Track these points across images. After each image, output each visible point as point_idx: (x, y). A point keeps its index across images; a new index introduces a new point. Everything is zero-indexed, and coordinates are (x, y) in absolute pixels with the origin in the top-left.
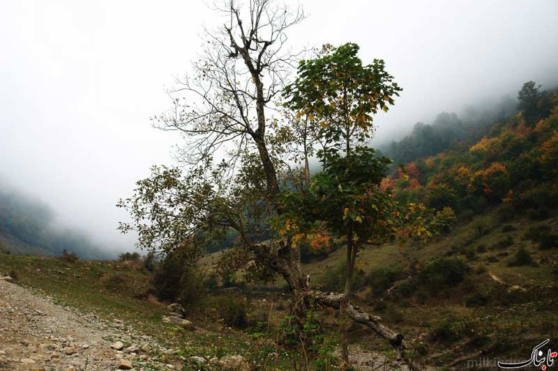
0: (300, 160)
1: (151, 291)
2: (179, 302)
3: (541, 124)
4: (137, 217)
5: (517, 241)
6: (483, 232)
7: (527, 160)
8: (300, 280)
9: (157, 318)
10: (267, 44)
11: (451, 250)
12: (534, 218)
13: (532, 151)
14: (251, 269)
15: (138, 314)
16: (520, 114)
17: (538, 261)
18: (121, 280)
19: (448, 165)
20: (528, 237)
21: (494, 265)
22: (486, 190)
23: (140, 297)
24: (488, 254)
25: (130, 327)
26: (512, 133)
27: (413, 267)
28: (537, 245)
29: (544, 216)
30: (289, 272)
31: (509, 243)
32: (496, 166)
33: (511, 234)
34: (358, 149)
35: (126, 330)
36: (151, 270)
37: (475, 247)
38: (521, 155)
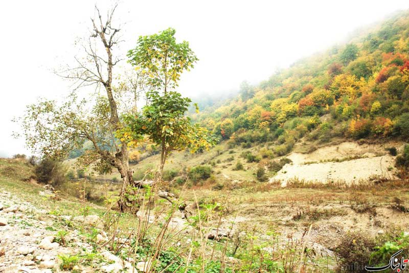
0: (132, 101)
1: (33, 177)
2: (51, 184)
3: (249, 101)
4: (25, 129)
5: (236, 158)
6: (220, 153)
7: (242, 118)
8: (128, 172)
9: (36, 192)
10: (116, 31)
11: (203, 162)
12: (244, 147)
13: (245, 114)
14: (98, 164)
15: (22, 190)
16: (240, 95)
17: (246, 168)
18: (12, 169)
19: (204, 118)
20: (241, 156)
21: (225, 169)
22: (222, 132)
23: (25, 180)
24: (222, 164)
25: (15, 197)
26: (236, 104)
27: (184, 170)
28: (246, 160)
29: (249, 146)
30: (122, 167)
31: (232, 159)
32: (228, 120)
33: (233, 154)
34: (171, 93)
35: (11, 198)
36: (33, 165)
37: (216, 161)
38: (240, 116)
